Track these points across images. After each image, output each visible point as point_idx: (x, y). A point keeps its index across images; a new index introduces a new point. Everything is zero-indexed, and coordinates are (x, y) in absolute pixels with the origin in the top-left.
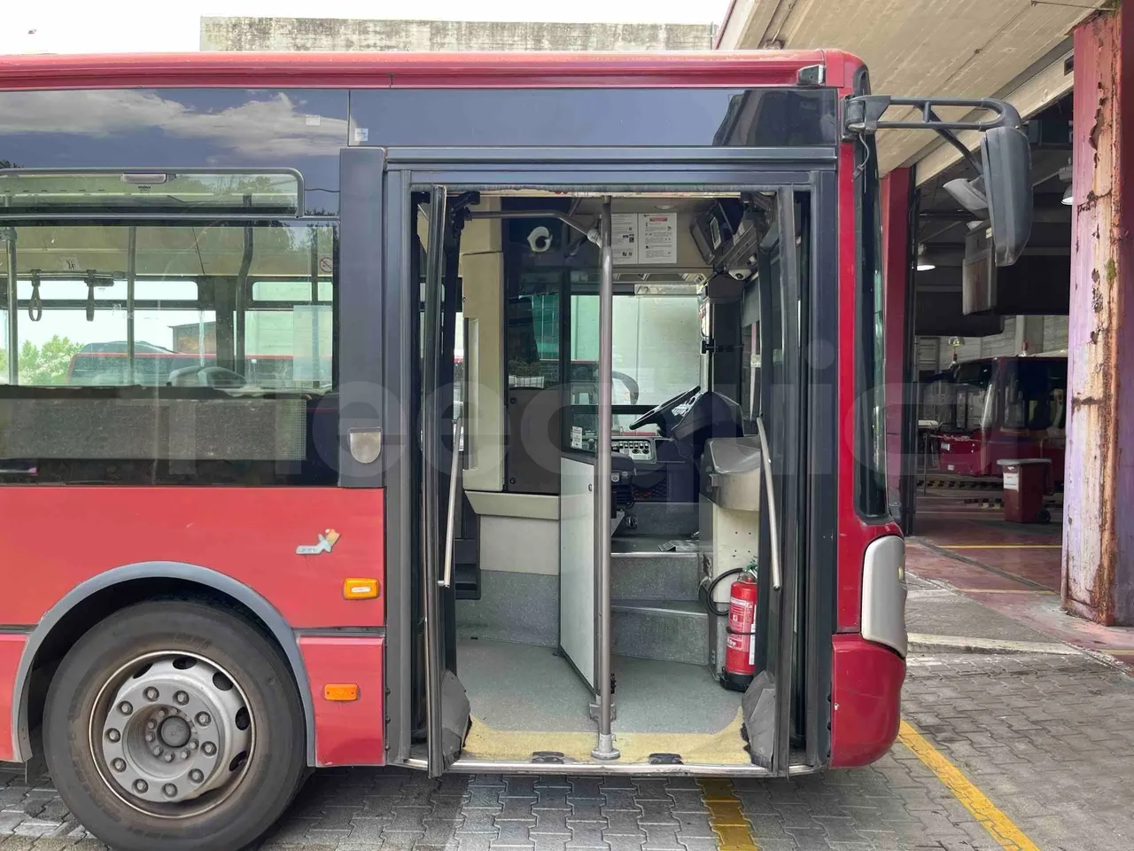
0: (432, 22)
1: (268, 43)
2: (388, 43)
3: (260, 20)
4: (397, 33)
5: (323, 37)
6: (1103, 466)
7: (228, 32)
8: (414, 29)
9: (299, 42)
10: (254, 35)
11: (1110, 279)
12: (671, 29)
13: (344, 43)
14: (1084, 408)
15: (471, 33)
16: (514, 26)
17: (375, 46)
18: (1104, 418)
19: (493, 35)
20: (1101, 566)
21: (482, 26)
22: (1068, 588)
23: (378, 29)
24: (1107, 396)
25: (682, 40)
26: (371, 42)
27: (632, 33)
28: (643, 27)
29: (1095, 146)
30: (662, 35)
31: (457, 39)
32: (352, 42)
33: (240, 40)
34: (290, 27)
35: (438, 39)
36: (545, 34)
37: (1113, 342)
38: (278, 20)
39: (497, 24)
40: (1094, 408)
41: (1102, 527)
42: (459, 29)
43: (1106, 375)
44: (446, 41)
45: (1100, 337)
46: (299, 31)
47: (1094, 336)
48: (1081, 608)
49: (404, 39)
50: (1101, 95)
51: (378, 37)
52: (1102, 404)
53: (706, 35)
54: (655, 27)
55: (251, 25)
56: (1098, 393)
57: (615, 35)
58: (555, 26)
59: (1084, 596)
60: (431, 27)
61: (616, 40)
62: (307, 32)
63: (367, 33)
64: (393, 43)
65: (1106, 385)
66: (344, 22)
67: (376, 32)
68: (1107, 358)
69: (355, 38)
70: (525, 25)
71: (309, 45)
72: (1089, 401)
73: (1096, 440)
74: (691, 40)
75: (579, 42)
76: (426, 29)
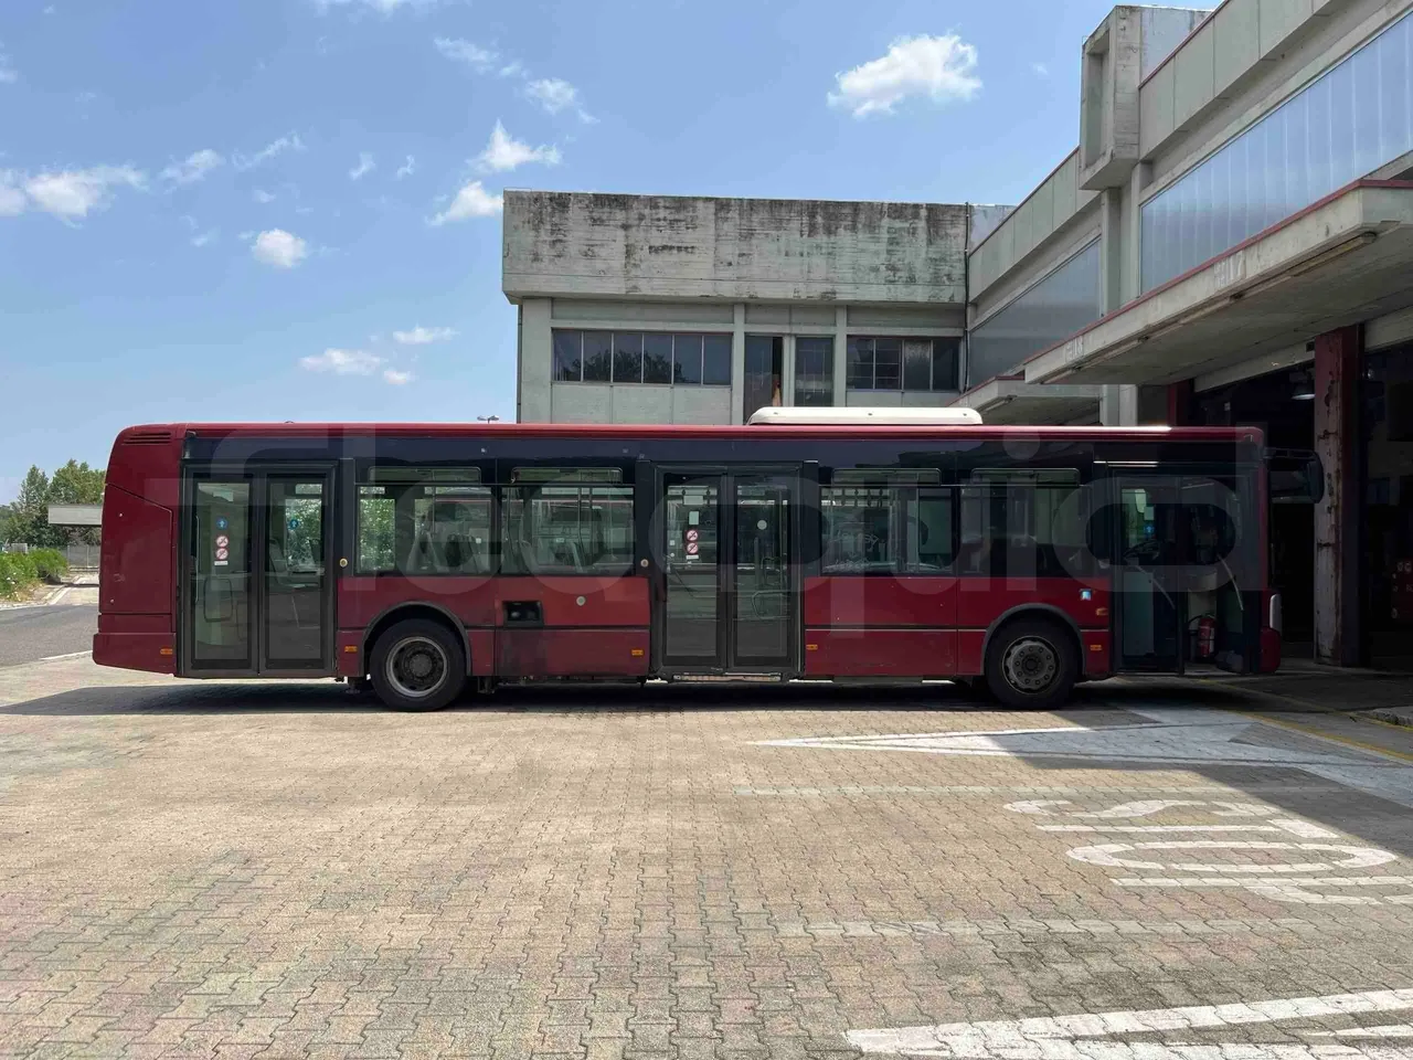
0: (717, 199)
1: (567, 215)
2: (677, 217)
3: (560, 195)
4: (685, 208)
5: (618, 211)
6: (1337, 582)
7: (530, 205)
8: (700, 205)
9: (595, 215)
10: (553, 208)
11: (1338, 478)
12: (931, 208)
13: (637, 217)
14: (1325, 550)
15: (752, 209)
16: (791, 203)
17: (665, 219)
18: (1336, 554)
19: (772, 211)
20: (1337, 634)
21: (762, 203)
22: (1318, 650)
23: (668, 205)
24: (1337, 541)
25: (941, 218)
26: (661, 216)
27: (896, 211)
28: (905, 206)
29: (1328, 405)
30: (923, 213)
31: (740, 214)
32: (644, 216)
33: (541, 212)
34: (587, 202)
35: (722, 214)
36: (819, 210)
37: (1340, 513)
38: (576, 195)
39: (775, 201)
40: (1330, 549)
41: (1337, 614)
42: (741, 205)
43: (1337, 531)
44: (729, 215)
45: (1333, 510)
46: (596, 205)
47: (1329, 509)
48: (1325, 659)
49: (691, 214)
50: (1330, 379)
51: (668, 211)
52: (1335, 546)
53: (962, 213)
54: (917, 207)
55: (551, 199)
56: (1332, 541)
57: (881, 212)
58: (827, 204)
59: (1329, 653)
60: (716, 203)
61: (882, 217)
62: (603, 205)
63: (658, 207)
64: (681, 217)
65: (1337, 537)
66: (637, 197)
67: (666, 208)
68: (1337, 521)
69: (647, 212)
70: (801, 203)
71: (604, 217)
72: (1327, 545)
73: (1331, 565)
74: (949, 218)
75: (850, 218)
76: (712, 206)
